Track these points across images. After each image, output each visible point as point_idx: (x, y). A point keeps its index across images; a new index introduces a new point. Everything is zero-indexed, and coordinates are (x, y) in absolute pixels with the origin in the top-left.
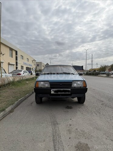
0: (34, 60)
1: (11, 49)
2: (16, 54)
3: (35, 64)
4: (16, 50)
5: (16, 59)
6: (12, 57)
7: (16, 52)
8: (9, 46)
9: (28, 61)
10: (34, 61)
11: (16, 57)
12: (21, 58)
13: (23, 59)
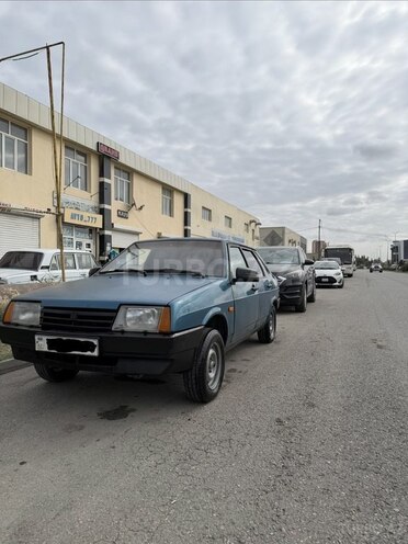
0: (251, 222)
1: (168, 190)
2: (186, 204)
3: (257, 234)
4: (183, 190)
5: (186, 222)
6: (171, 214)
7: (186, 197)
8: (161, 180)
9: (230, 226)
10: (253, 224)
11: (186, 215)
12: (203, 217)
13: (210, 219)
